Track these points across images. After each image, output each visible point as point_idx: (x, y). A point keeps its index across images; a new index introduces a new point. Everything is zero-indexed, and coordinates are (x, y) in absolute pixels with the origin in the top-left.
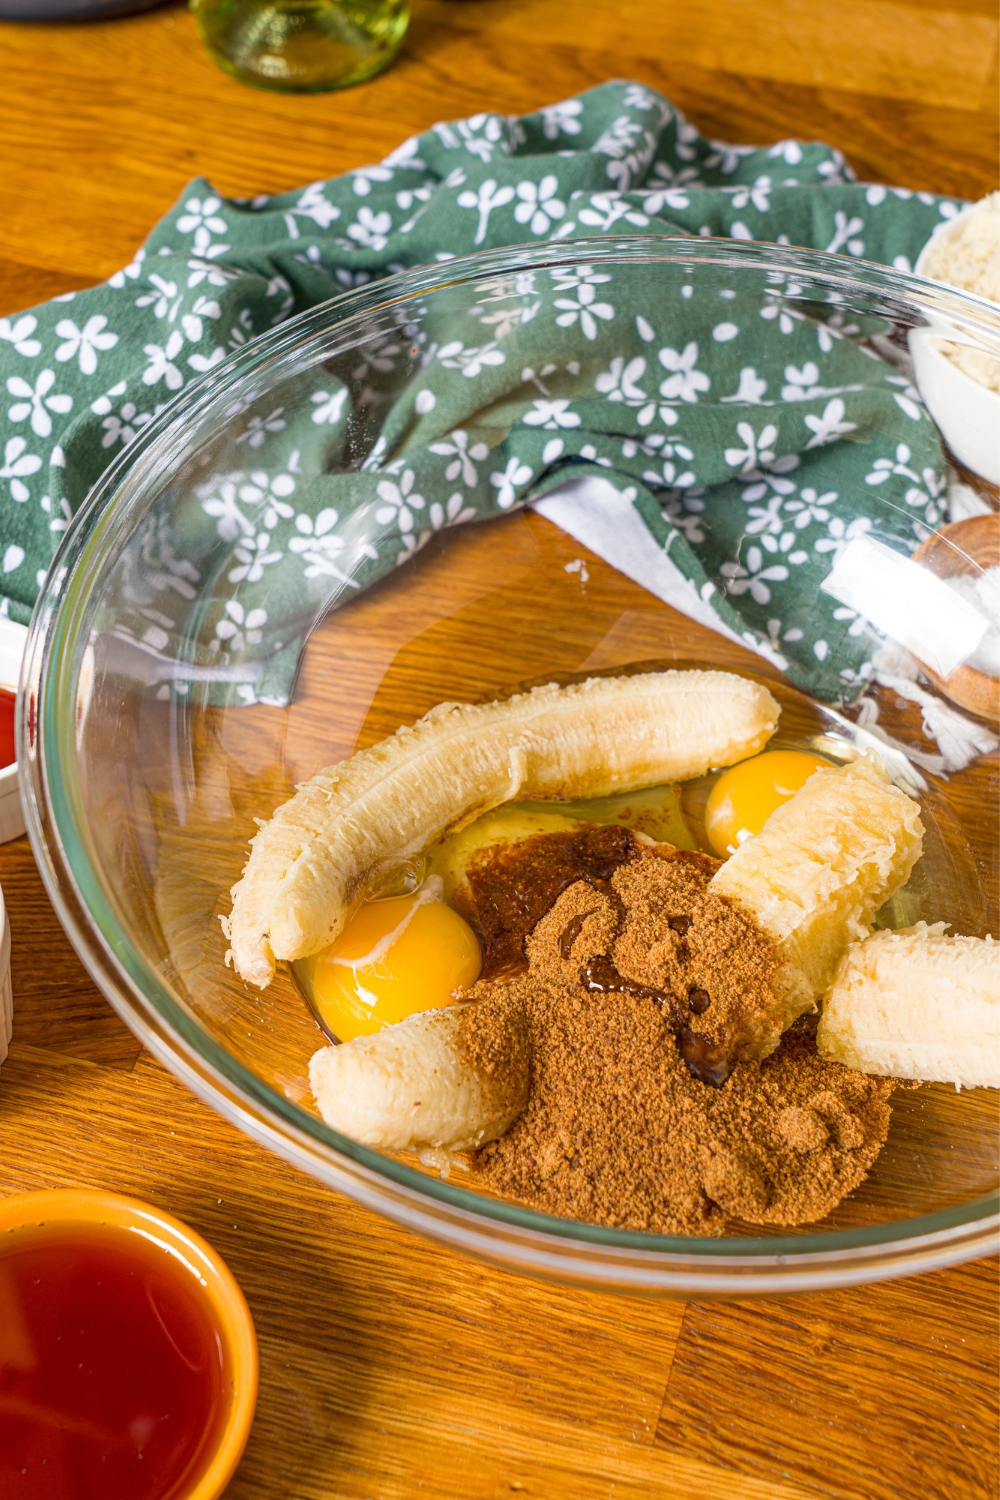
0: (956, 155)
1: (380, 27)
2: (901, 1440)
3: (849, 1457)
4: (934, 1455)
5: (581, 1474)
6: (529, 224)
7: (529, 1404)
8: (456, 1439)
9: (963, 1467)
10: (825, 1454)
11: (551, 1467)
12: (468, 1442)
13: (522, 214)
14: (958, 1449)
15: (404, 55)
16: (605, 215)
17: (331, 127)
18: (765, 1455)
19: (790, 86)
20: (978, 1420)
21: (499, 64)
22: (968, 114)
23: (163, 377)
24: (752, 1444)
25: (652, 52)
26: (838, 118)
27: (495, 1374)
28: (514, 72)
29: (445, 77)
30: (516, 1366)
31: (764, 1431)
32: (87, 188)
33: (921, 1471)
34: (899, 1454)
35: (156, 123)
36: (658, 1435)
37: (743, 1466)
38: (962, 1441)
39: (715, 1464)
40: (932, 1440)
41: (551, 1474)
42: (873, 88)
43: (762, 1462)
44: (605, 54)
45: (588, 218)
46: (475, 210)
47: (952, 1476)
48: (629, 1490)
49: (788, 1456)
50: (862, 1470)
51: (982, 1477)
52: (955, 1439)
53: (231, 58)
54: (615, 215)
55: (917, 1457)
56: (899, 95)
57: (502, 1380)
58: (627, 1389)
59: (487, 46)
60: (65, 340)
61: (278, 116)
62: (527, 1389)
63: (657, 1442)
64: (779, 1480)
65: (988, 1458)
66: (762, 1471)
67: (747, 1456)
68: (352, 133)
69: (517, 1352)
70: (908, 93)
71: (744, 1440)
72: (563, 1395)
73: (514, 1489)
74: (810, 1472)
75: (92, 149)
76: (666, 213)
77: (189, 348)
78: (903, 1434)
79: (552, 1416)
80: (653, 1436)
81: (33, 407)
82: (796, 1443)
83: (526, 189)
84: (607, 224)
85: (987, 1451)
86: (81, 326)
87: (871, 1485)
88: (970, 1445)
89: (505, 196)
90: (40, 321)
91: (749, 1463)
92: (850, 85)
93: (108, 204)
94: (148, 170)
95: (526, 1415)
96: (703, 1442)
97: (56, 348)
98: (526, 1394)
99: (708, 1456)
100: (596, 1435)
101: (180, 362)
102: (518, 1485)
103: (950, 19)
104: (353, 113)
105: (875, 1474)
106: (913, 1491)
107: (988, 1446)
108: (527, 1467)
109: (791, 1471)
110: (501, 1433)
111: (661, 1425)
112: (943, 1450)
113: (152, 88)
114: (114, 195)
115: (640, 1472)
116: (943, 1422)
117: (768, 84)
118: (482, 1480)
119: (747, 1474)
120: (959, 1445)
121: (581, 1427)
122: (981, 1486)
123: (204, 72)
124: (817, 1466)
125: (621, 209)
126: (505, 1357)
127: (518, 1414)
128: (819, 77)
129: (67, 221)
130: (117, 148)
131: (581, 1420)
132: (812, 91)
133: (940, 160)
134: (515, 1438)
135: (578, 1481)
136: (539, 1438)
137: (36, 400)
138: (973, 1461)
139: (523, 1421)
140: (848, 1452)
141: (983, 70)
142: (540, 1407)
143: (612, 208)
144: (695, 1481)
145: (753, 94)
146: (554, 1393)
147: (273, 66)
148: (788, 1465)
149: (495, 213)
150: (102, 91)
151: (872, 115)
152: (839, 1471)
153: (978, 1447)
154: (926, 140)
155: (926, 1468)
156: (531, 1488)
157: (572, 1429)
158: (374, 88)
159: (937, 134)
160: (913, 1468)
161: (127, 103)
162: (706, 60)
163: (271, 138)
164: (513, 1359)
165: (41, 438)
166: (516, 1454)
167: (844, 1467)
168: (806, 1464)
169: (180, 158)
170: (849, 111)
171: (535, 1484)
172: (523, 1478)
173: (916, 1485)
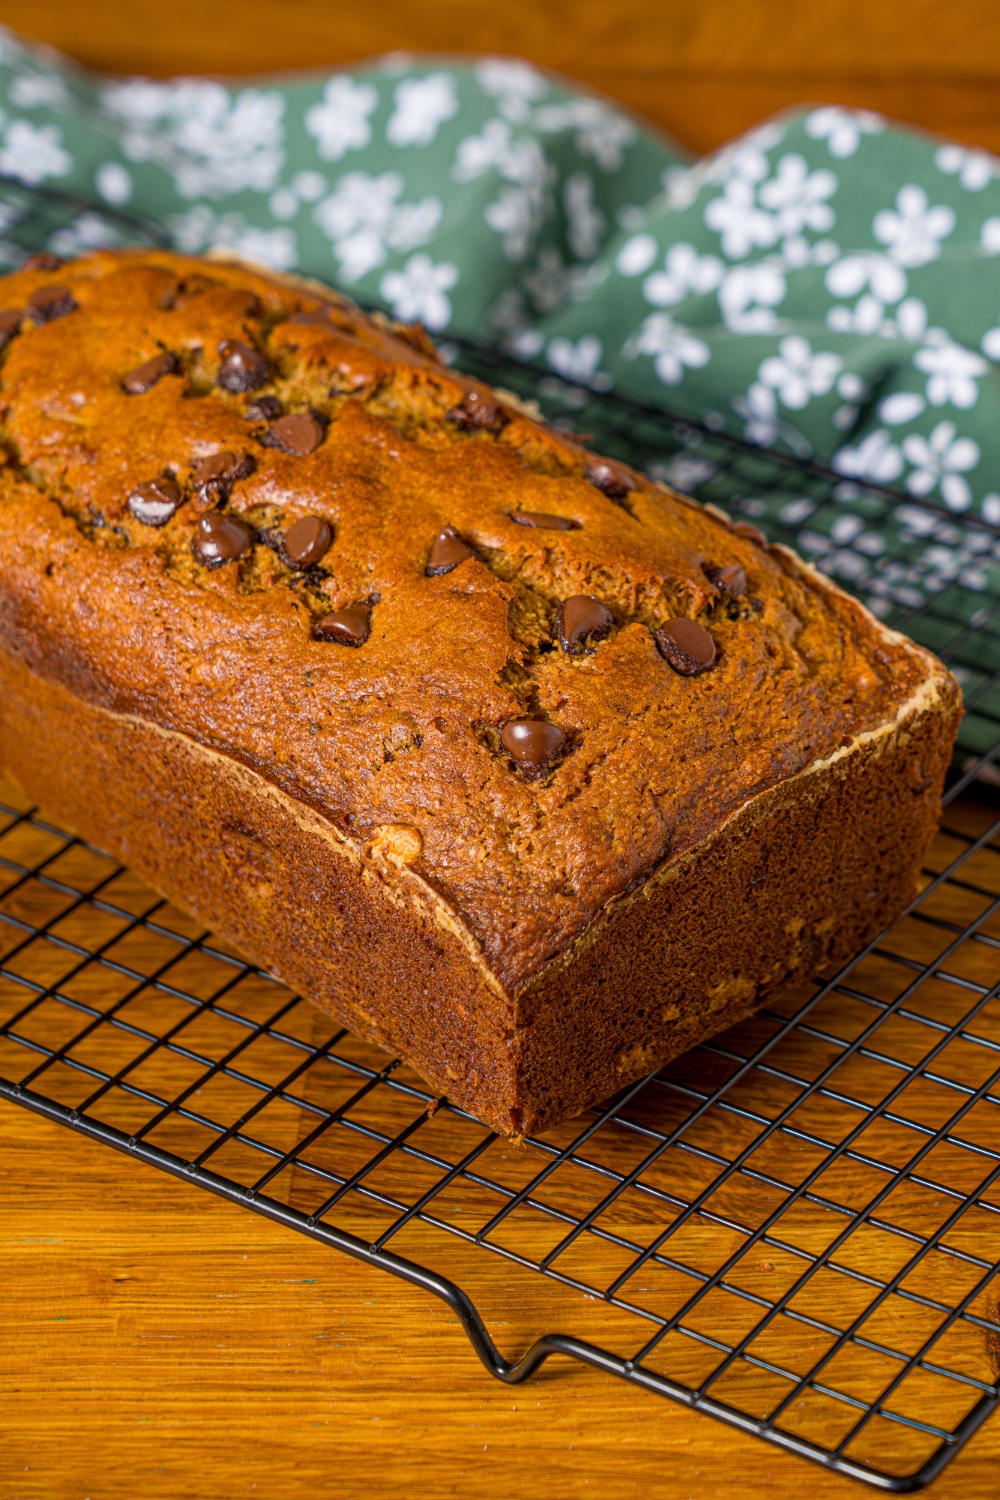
5: (203, 1253)
7: (125, 1205)
8: (35, 1250)
27: (75, 1187)
30: (98, 1175)
41: (161, 1260)
48: (265, 1256)
57: (84, 1191)
58: (245, 1171)
62: (118, 1193)
69: (98, 1162)
72: (164, 1191)
79: (155, 1210)
95: (123, 1216)
98: (117, 1197)
99: (357, 1211)
100: (213, 1217)
108: (131, 1259)
109: (462, 1205)
111: (293, 1195)
118: (76, 1280)
121: (194, 1214)
126: (83, 1170)
127: (109, 1215)
131: (192, 1208)
134: (109, 1237)
135: (199, 1260)
136: (142, 1232)
139: (117, 1221)
142: (137, 1204)
146: (152, 1191)
148: (458, 1201)
156: (140, 1275)
157: (184, 1217)
164: (93, 1170)
171: (145, 1272)
172: (129, 1269)
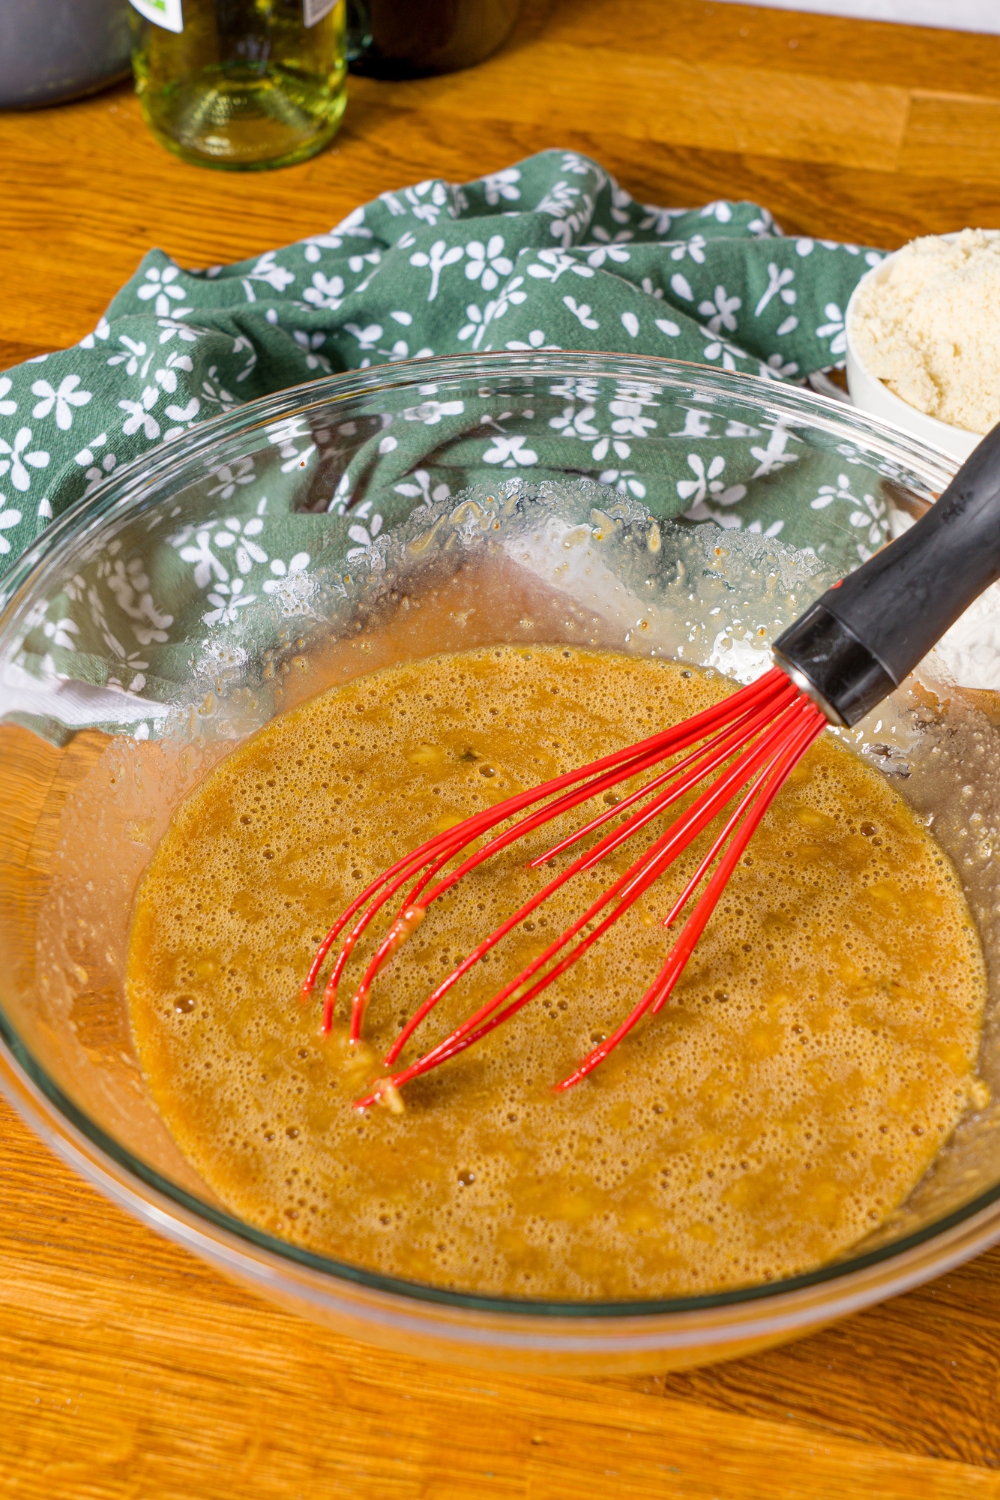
0: (877, 212)
1: (319, 108)
2: (896, 1379)
3: (849, 1397)
4: (927, 1390)
6: (479, 280)
9: (955, 1399)
10: (827, 1395)
11: (568, 1421)
12: (488, 1402)
13: (472, 271)
14: (950, 1384)
15: (344, 133)
16: (552, 268)
17: (279, 202)
18: (770, 1399)
19: (716, 153)
20: (967, 1357)
21: (436, 140)
22: (886, 175)
23: (142, 427)
24: (757, 1389)
25: (582, 125)
26: (763, 181)
28: (452, 147)
29: (385, 153)
31: (768, 1377)
32: (42, 264)
33: (916, 1405)
34: (895, 1391)
35: (106, 202)
36: (668, 1387)
37: (750, 1410)
38: (953, 1376)
39: (722, 1410)
40: (925, 1377)
42: (794, 154)
43: (767, 1406)
44: (538, 128)
45: (536, 271)
46: (427, 269)
47: (946, 1409)
49: (791, 1398)
50: (862, 1407)
51: (973, 1407)
52: (946, 1374)
53: (177, 139)
54: (561, 268)
55: (913, 1393)
56: (819, 159)
59: (424, 123)
60: (42, 399)
61: (226, 193)
63: (668, 1393)
64: (785, 1420)
65: (979, 1390)
66: (768, 1413)
67: (754, 1401)
68: (297, 206)
70: (828, 157)
71: (749, 1387)
73: (535, 1443)
74: (814, 1412)
75: (45, 227)
76: (609, 265)
77: (165, 400)
78: (898, 1373)
80: (663, 1388)
81: (12, 463)
82: (798, 1387)
83: (475, 249)
84: (555, 276)
85: (976, 1384)
86: (56, 386)
87: (871, 1420)
88: (961, 1379)
89: (455, 255)
90: (15, 382)
91: (756, 1407)
92: (772, 151)
93: (64, 279)
94: (101, 246)
96: (710, 1390)
97: (32, 407)
101: (158, 413)
102: (538, 1438)
103: (863, 89)
104: (298, 188)
105: (875, 1410)
106: (911, 1423)
107: (977, 1379)
110: (520, 1394)
112: (936, 1385)
113: (101, 170)
114: (70, 270)
115: (653, 1420)
116: (934, 1359)
117: (694, 152)
119: (753, 1417)
120: (950, 1380)
122: (973, 1414)
123: (151, 153)
124: (819, 1406)
125: (566, 263)
128: (743, 145)
129: (26, 296)
130: (71, 227)
132: (737, 157)
133: (862, 218)
137: (15, 457)
138: (965, 1393)
140: (848, 1392)
141: (897, 134)
143: (559, 261)
144: (705, 1426)
145: (681, 162)
147: (217, 145)
149: (446, 271)
150: (52, 173)
151: (796, 178)
152: (840, 1410)
153: (968, 1380)
154: (847, 200)
155: (922, 1403)
158: (315, 164)
159: (857, 194)
160: (909, 1402)
161: (77, 184)
162: (635, 131)
163: (220, 213)
165: (20, 492)
166: (534, 1411)
167: (845, 1406)
168: (809, 1404)
169: (132, 235)
170: (773, 175)
173: (912, 1417)
